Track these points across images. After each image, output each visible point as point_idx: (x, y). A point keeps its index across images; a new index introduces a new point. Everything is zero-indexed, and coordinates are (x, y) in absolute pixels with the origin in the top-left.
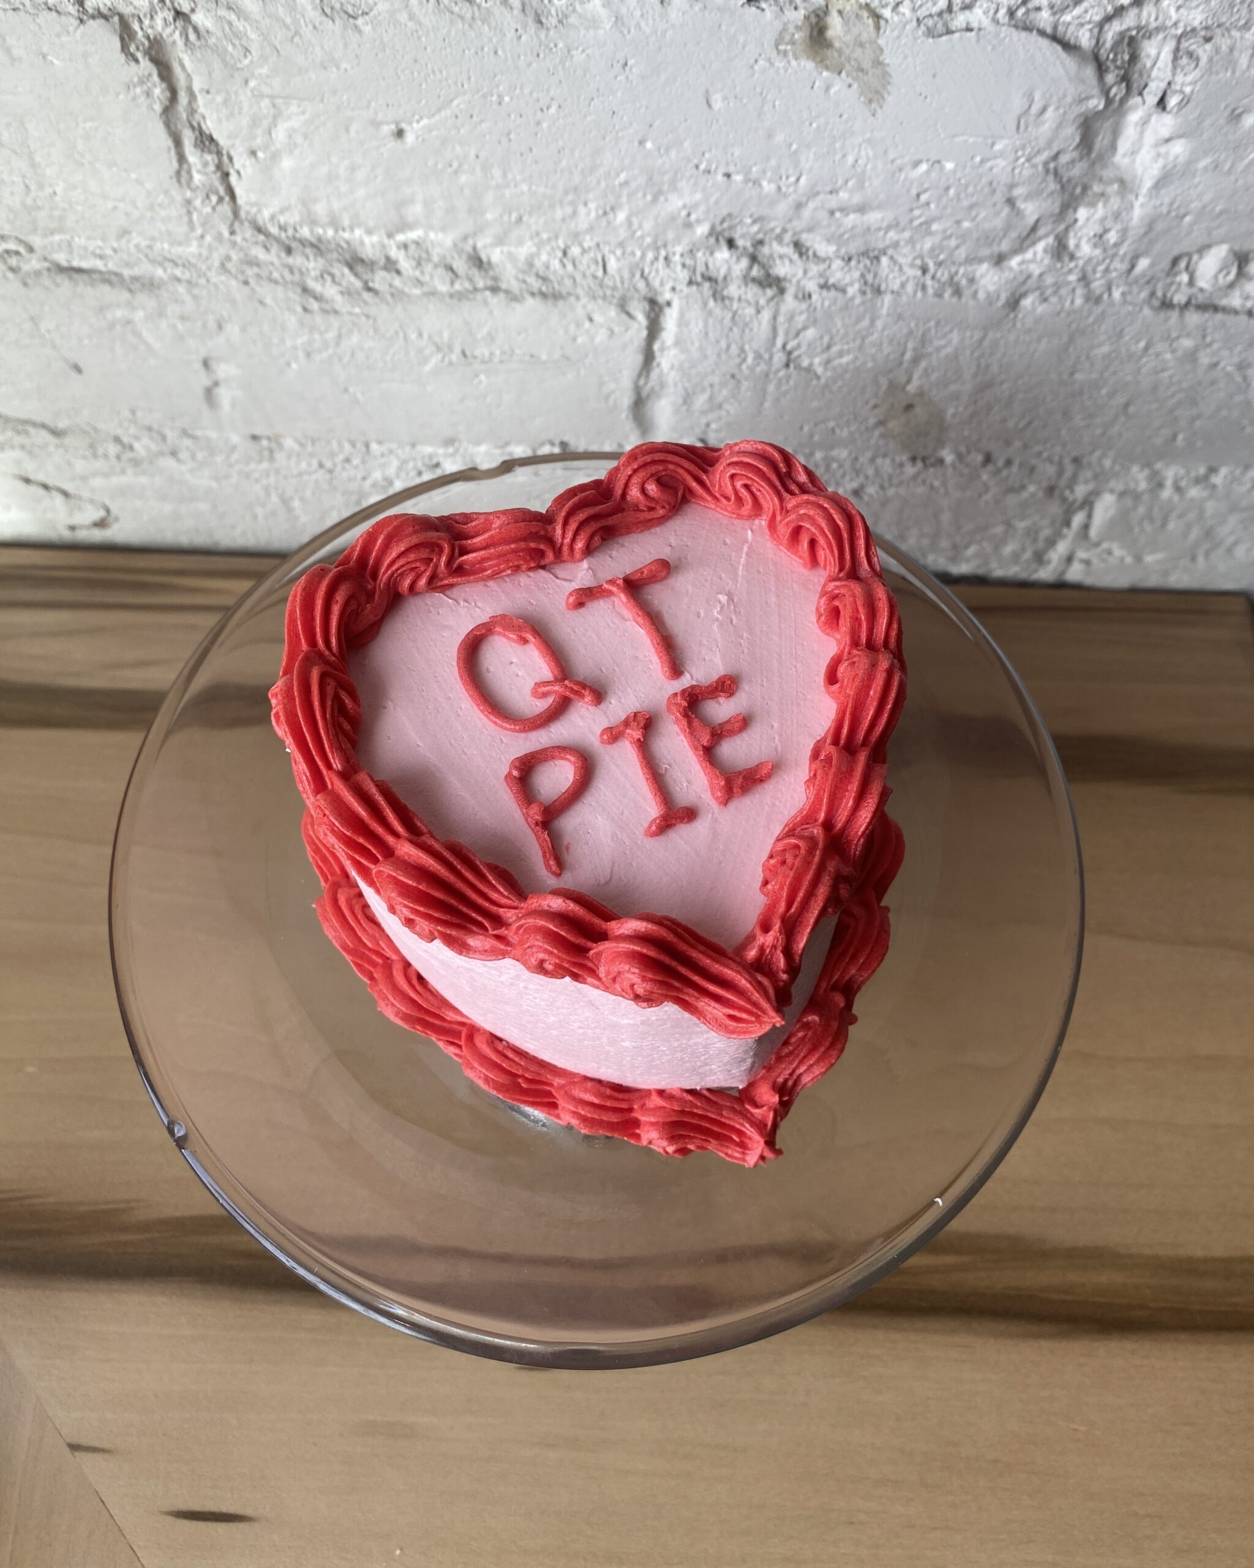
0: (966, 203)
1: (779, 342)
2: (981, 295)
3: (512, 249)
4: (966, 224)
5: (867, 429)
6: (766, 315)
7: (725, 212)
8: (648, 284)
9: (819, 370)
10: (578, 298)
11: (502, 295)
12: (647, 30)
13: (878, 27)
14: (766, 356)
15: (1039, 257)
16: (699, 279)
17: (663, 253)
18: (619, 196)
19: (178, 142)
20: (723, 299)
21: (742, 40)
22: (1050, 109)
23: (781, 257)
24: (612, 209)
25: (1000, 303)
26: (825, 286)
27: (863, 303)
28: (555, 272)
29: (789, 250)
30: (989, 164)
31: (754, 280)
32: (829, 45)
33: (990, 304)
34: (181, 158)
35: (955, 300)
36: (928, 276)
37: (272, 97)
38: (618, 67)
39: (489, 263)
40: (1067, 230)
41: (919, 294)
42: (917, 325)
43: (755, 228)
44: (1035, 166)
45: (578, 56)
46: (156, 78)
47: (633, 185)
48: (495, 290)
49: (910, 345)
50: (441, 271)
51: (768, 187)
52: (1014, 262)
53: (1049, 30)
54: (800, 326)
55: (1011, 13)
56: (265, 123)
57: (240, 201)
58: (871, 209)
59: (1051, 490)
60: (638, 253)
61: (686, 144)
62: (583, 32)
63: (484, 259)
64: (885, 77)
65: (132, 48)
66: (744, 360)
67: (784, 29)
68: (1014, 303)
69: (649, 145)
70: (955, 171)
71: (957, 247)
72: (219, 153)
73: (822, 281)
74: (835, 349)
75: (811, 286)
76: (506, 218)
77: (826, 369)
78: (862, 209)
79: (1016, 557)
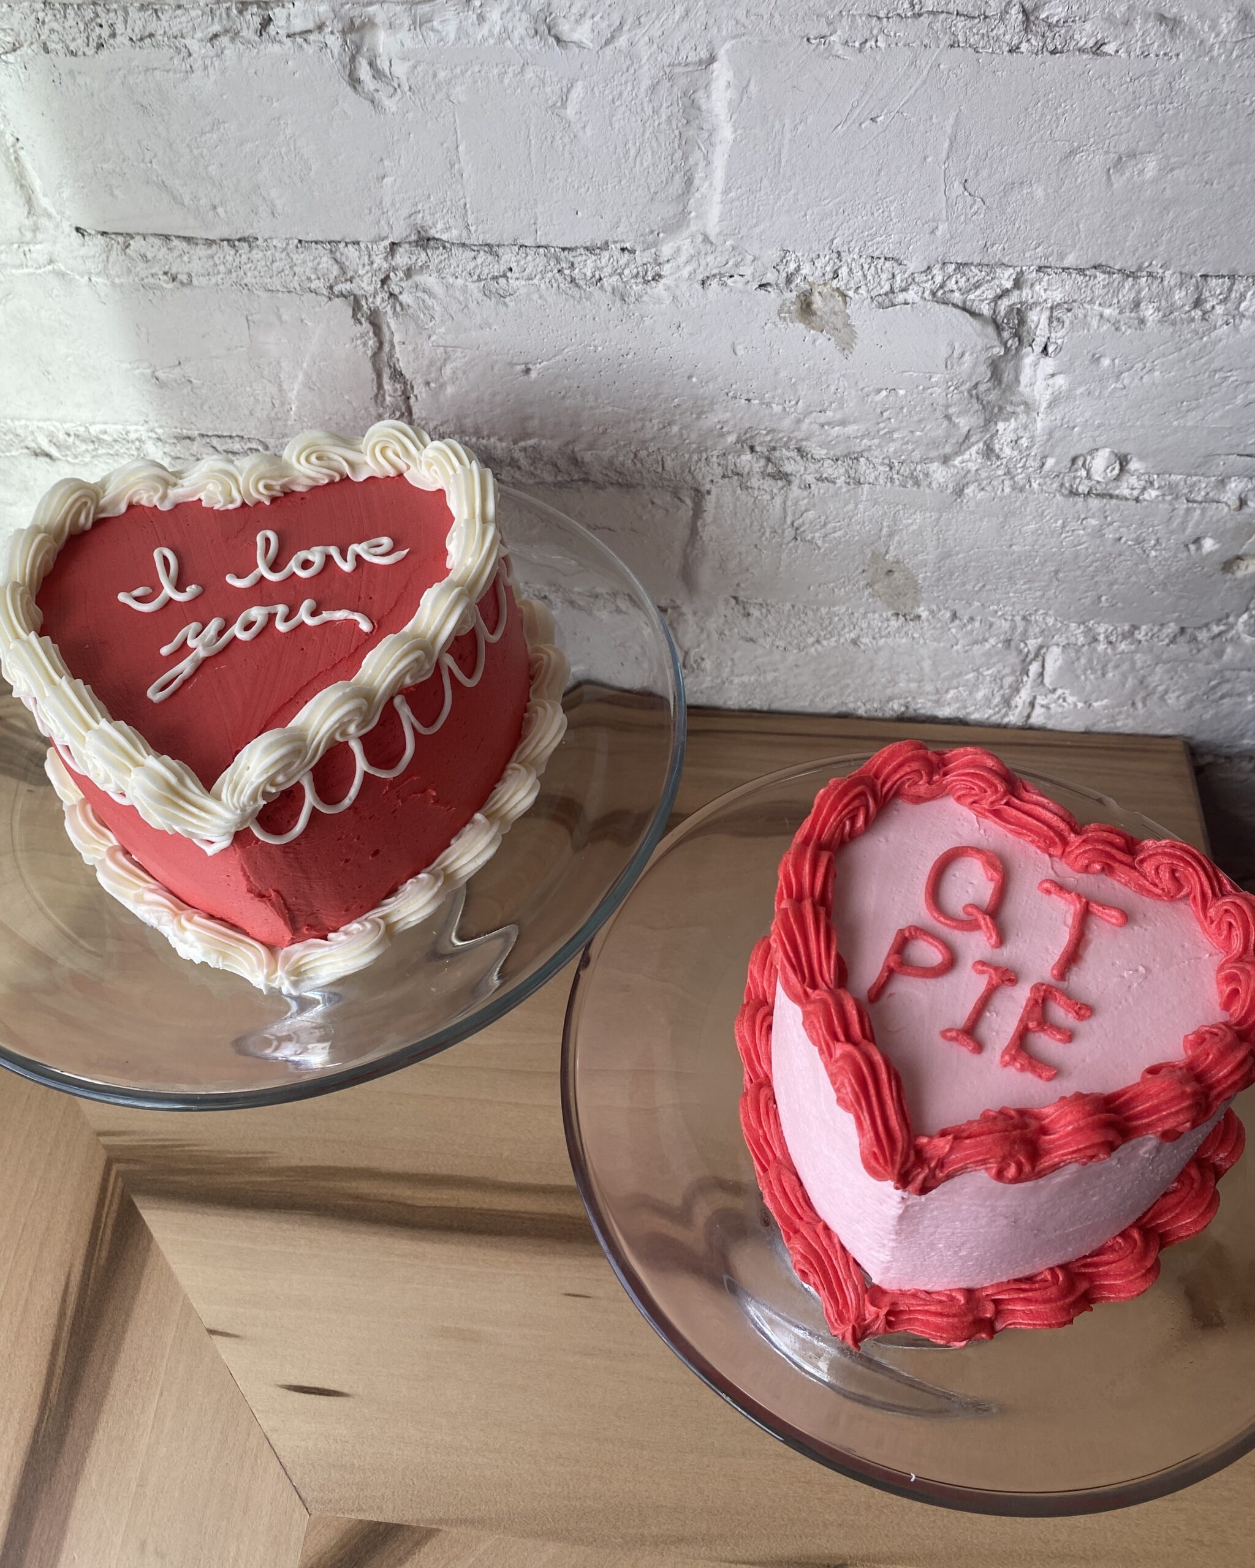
0: (916, 418)
1: (789, 521)
2: (935, 485)
3: (599, 452)
4: (918, 433)
5: (859, 590)
6: (778, 500)
7: (747, 425)
8: (694, 478)
9: (820, 543)
10: (644, 487)
11: (591, 484)
12: (694, 305)
13: (845, 303)
14: (780, 531)
15: (973, 457)
16: (730, 474)
17: (704, 455)
18: (674, 415)
19: (379, 376)
20: (747, 488)
21: (756, 310)
22: (967, 354)
23: (788, 459)
24: (669, 424)
25: (949, 491)
26: (820, 479)
27: (848, 491)
28: (628, 469)
29: (794, 454)
30: (929, 391)
31: (769, 475)
32: (814, 314)
33: (942, 492)
34: (380, 386)
35: (915, 489)
36: (894, 472)
37: (445, 347)
38: (674, 328)
39: (583, 462)
40: (992, 437)
41: (889, 484)
42: (889, 508)
43: (769, 438)
44: (962, 392)
45: (648, 321)
46: (371, 334)
47: (684, 407)
48: (586, 481)
49: (885, 524)
50: (549, 467)
51: (777, 409)
52: (957, 461)
53: (960, 304)
54: (803, 508)
55: (934, 294)
56: (438, 364)
57: (414, 417)
58: (850, 423)
59: (1008, 642)
60: (687, 456)
61: (720, 379)
62: (652, 306)
63: (580, 460)
64: (853, 335)
65: (359, 316)
66: (763, 534)
67: (783, 304)
68: (959, 492)
69: (694, 380)
70: (906, 396)
71: (913, 450)
72: (405, 383)
73: (818, 476)
74: (829, 526)
75: (810, 479)
76: (595, 430)
77: (824, 542)
78: (843, 423)
79: (988, 700)
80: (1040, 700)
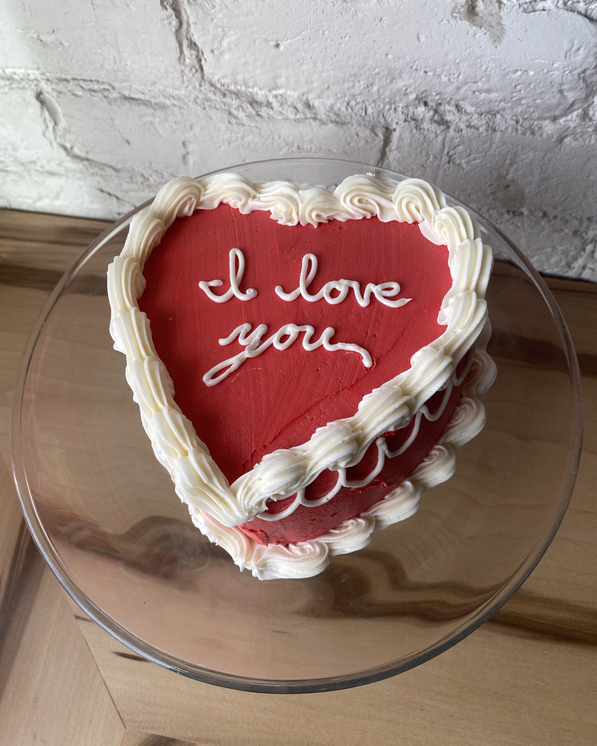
0: (539, 91)
1: (446, 151)
2: (545, 135)
3: (324, 100)
4: (539, 101)
5: (486, 195)
6: (440, 138)
7: (423, 89)
8: (385, 120)
9: (465, 166)
10: (352, 125)
11: (318, 122)
12: (392, 4)
13: (500, 7)
14: (439, 157)
15: (574, 119)
16: (409, 119)
17: (393, 106)
18: (374, 79)
19: (181, 45)
20: (420, 129)
21: (436, 10)
22: (582, 49)
23: (449, 111)
24: (371, 85)
25: (553, 140)
26: (469, 126)
27: (487, 135)
28: (343, 112)
29: (453, 108)
30: (551, 73)
31: (435, 121)
32: (477, 15)
33: (549, 140)
34: (181, 52)
35: (531, 137)
36: (519, 125)
37: (223, 27)
38: (378, 21)
39: (313, 106)
40: (589, 106)
41: (514, 133)
42: (512, 147)
43: (437, 97)
44: (574, 75)
45: (360, 15)
46: (174, 17)
47: (382, 74)
48: (315, 119)
49: (509, 157)
50: (291, 109)
51: (444, 79)
52: (562, 121)
53: (583, 12)
54: (456, 144)
55: (565, 4)
56: (219, 39)
57: (205, 72)
58: (493, 91)
59: (576, 233)
60: (382, 106)
61: (407, 57)
62: (363, 4)
63: (311, 104)
64: (503, 31)
65: (165, 4)
66: (428, 159)
67: (456, 7)
68: (560, 140)
69: (390, 56)
70: (534, 76)
71: (534, 112)
72: (198, 51)
73: (468, 124)
74: (472, 156)
75: (462, 126)
76: (322, 86)
77: (467, 166)
78: (488, 91)
79: (557, 264)
80: (590, 265)
